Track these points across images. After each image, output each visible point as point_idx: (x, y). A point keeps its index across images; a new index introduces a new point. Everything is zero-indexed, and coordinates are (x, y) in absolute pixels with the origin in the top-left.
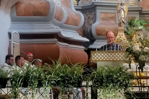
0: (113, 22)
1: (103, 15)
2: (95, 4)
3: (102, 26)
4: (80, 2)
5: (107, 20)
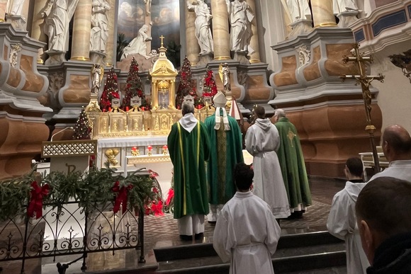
0: (85, 86)
1: (74, 78)
2: (66, 64)
3: (72, 90)
4: (47, 61)
5: (78, 84)
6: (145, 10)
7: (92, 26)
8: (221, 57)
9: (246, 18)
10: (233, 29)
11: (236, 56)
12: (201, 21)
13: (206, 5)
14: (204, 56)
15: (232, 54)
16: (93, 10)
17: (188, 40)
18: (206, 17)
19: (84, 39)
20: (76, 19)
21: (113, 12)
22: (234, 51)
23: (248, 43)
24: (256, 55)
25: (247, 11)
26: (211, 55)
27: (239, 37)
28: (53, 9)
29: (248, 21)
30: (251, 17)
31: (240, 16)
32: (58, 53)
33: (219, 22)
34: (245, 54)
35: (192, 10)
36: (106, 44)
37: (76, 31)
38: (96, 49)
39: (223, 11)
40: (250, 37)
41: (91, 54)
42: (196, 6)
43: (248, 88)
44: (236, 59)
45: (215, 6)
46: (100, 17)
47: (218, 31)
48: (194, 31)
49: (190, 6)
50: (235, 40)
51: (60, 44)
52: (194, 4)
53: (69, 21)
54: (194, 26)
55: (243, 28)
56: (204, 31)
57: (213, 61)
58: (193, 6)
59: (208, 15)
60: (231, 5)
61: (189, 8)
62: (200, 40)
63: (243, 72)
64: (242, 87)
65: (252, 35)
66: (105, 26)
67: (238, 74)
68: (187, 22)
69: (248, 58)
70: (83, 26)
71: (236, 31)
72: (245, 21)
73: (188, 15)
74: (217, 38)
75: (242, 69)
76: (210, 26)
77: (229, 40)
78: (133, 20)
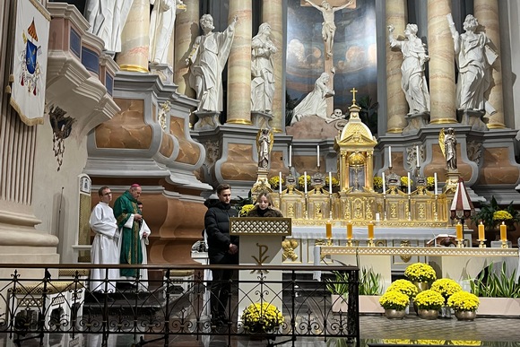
0: (247, 158)
1: (232, 148)
2: (221, 129)
3: (231, 164)
4: (196, 125)
5: (238, 155)
6: (323, 50)
7: (253, 77)
8: (442, 119)
9: (484, 58)
10: (462, 77)
11: (465, 117)
12: (412, 66)
13: (419, 41)
14: (415, 118)
15: (459, 115)
16: (254, 53)
17: (390, 93)
18: (419, 58)
19: (243, 95)
20: (231, 66)
21: (280, 55)
22: (462, 111)
23: (486, 97)
24: (498, 115)
25: (487, 48)
26: (426, 117)
27: (471, 89)
28: (200, 53)
29: (487, 62)
30: (492, 57)
31: (474, 55)
32: (210, 114)
33: (440, 67)
34: (481, 115)
35: (397, 49)
36: (273, 102)
37: (231, 84)
38: (259, 108)
39: (446, 48)
40: (490, 89)
41: (253, 115)
42: (403, 43)
43: (484, 167)
44: (466, 122)
45: (434, 40)
46: (263, 64)
47: (438, 79)
48: (400, 80)
49: (394, 43)
50: (464, 93)
51: (212, 102)
52: (400, 39)
53: (221, 70)
54: (401, 73)
55: (479, 75)
56: (416, 81)
57: (429, 126)
58: (399, 43)
59: (423, 56)
60: (460, 38)
61: (393, 45)
62: (409, 95)
63: (476, 143)
64: (474, 165)
65: (493, 85)
66: (270, 77)
67: (468, 145)
68: (389, 68)
69: (485, 121)
70: (241, 77)
71: (467, 79)
72: (483, 64)
73: (391, 56)
74: (436, 92)
75: (474, 138)
76: (426, 72)
77: (455, 93)
78: (307, 66)
